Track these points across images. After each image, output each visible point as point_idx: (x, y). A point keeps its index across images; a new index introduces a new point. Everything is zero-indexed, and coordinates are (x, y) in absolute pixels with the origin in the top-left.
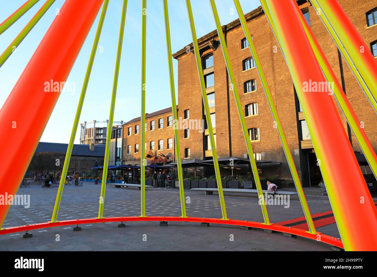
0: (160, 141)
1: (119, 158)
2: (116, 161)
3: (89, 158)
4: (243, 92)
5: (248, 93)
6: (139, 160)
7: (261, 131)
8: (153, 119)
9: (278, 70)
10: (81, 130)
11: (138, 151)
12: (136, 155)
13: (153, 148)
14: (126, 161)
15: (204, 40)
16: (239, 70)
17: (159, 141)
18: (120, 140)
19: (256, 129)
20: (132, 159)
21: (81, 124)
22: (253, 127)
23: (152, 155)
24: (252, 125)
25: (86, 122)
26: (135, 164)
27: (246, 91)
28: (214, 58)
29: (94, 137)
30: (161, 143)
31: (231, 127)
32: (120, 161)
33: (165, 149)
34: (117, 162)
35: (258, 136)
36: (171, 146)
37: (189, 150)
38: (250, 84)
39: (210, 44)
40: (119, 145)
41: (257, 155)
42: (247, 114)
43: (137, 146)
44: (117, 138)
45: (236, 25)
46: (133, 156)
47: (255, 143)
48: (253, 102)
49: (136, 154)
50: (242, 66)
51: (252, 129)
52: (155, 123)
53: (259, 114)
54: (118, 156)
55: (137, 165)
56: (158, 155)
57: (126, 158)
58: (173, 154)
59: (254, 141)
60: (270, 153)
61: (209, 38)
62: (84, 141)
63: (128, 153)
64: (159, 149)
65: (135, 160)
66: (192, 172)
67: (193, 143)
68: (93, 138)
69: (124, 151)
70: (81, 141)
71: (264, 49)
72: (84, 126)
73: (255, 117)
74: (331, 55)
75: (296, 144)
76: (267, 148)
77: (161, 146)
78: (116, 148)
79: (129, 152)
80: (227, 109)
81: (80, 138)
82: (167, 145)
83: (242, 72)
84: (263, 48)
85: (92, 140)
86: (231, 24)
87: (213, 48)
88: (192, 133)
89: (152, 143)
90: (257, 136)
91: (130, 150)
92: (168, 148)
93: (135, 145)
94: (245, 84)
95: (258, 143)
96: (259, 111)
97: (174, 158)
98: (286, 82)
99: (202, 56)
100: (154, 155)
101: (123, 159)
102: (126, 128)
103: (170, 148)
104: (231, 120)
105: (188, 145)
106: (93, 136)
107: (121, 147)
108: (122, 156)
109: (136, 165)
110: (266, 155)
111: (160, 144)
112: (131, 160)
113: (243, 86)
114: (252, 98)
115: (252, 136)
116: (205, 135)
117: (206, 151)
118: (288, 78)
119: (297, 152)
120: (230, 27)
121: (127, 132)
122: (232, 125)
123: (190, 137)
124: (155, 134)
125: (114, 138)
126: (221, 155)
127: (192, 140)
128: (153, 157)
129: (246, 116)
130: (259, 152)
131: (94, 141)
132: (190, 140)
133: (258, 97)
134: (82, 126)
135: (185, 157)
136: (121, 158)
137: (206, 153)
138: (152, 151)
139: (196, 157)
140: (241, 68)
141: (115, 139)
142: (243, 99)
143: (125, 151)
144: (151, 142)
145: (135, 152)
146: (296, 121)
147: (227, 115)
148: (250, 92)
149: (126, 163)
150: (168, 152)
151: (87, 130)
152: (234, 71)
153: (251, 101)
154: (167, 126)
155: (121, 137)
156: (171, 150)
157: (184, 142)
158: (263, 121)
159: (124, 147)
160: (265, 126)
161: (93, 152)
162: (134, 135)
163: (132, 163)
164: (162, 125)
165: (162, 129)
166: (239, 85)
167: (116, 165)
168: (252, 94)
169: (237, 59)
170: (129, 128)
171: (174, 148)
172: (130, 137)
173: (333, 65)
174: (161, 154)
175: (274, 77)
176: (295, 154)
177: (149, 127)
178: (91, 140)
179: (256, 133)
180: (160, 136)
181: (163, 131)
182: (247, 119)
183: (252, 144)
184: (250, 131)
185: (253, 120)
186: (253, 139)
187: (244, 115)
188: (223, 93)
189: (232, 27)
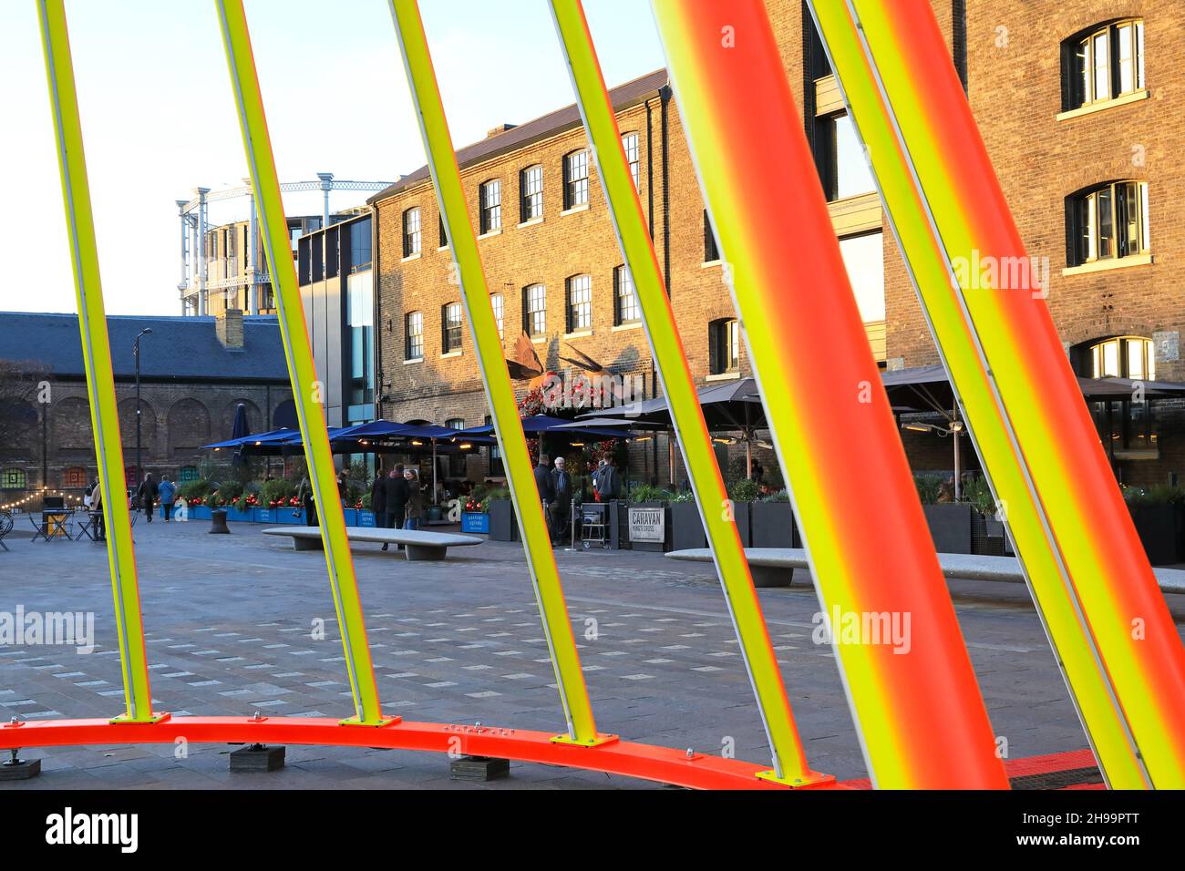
0: (577, 284)
1: (362, 383)
2: (348, 400)
3: (217, 389)
6: (471, 391)
7: (1157, 196)
8: (533, 158)
10: (184, 238)
11: (459, 343)
12: (455, 367)
13: (539, 321)
14: (402, 400)
17: (568, 281)
18: (362, 285)
19: (1125, 189)
20: (430, 389)
21: (181, 204)
22: (1107, 176)
23: (531, 365)
24: (1101, 165)
25: (203, 192)
26: (446, 417)
29: (256, 274)
30: (583, 293)
32: (367, 400)
33: (603, 329)
34: (352, 409)
35: (1142, 229)
36: (634, 308)
37: (735, 331)
40: (362, 316)
41: (1135, 346)
42: (1073, 94)
43: (455, 313)
44: (347, 272)
46: (432, 370)
47: (1117, 276)
48: (1114, 15)
49: (449, 361)
51: (1101, 187)
52: (546, 179)
53: (1147, 89)
54: (358, 373)
55: (459, 420)
56: (562, 365)
57: (397, 385)
58: (643, 354)
59: (1112, 264)
62: (204, 300)
63: (409, 356)
64: (571, 324)
65: (446, 393)
68: (250, 281)
69: (384, 344)
70: (184, 300)
72: (196, 211)
73: (1126, 114)
77: (580, 309)
78: (347, 331)
79: (416, 351)
81: (179, 281)
82: (610, 306)
85: (246, 288)
89: (535, 294)
90: (1132, 227)
91: (418, 340)
92: (618, 320)
93: (445, 308)
95: (1136, 276)
96: (1148, 68)
97: (649, 377)
100: (543, 361)
101: (385, 390)
102: (390, 214)
103: (631, 322)
105: (727, 301)
106: (251, 268)
107: (369, 322)
108: (380, 374)
109: (454, 420)
111: (574, 302)
112: (424, 394)
115: (1104, 231)
121: (398, 239)
124: (544, 242)
125: (331, 274)
126: (916, 351)
128: (539, 374)
129: (1065, 109)
131: (256, 294)
134: (183, 216)
135: (713, 373)
136: (372, 385)
138: (535, 342)
141: (335, 282)
143: (394, 345)
144: (525, 290)
145: (445, 350)
149: (402, 415)
150: (621, 346)
151: (213, 234)
153: (1100, 8)
155: (370, 267)
156: (632, 332)
157: (706, 281)
158: (1172, 135)
159: (385, 325)
160: (1182, 167)
161: (235, 354)
162: (432, 251)
163: (433, 412)
164: (585, 187)
165: (581, 215)
167: (346, 423)
170: (405, 215)
172: (413, 265)
174: (581, 360)
177: (514, 201)
178: (242, 292)
179: (1127, 213)
180: (571, 255)
181: (587, 222)
182: (1070, 125)
183: (1102, 284)
184: (1092, 203)
185: (1111, 133)
186: (1104, 251)
187: (1058, 101)
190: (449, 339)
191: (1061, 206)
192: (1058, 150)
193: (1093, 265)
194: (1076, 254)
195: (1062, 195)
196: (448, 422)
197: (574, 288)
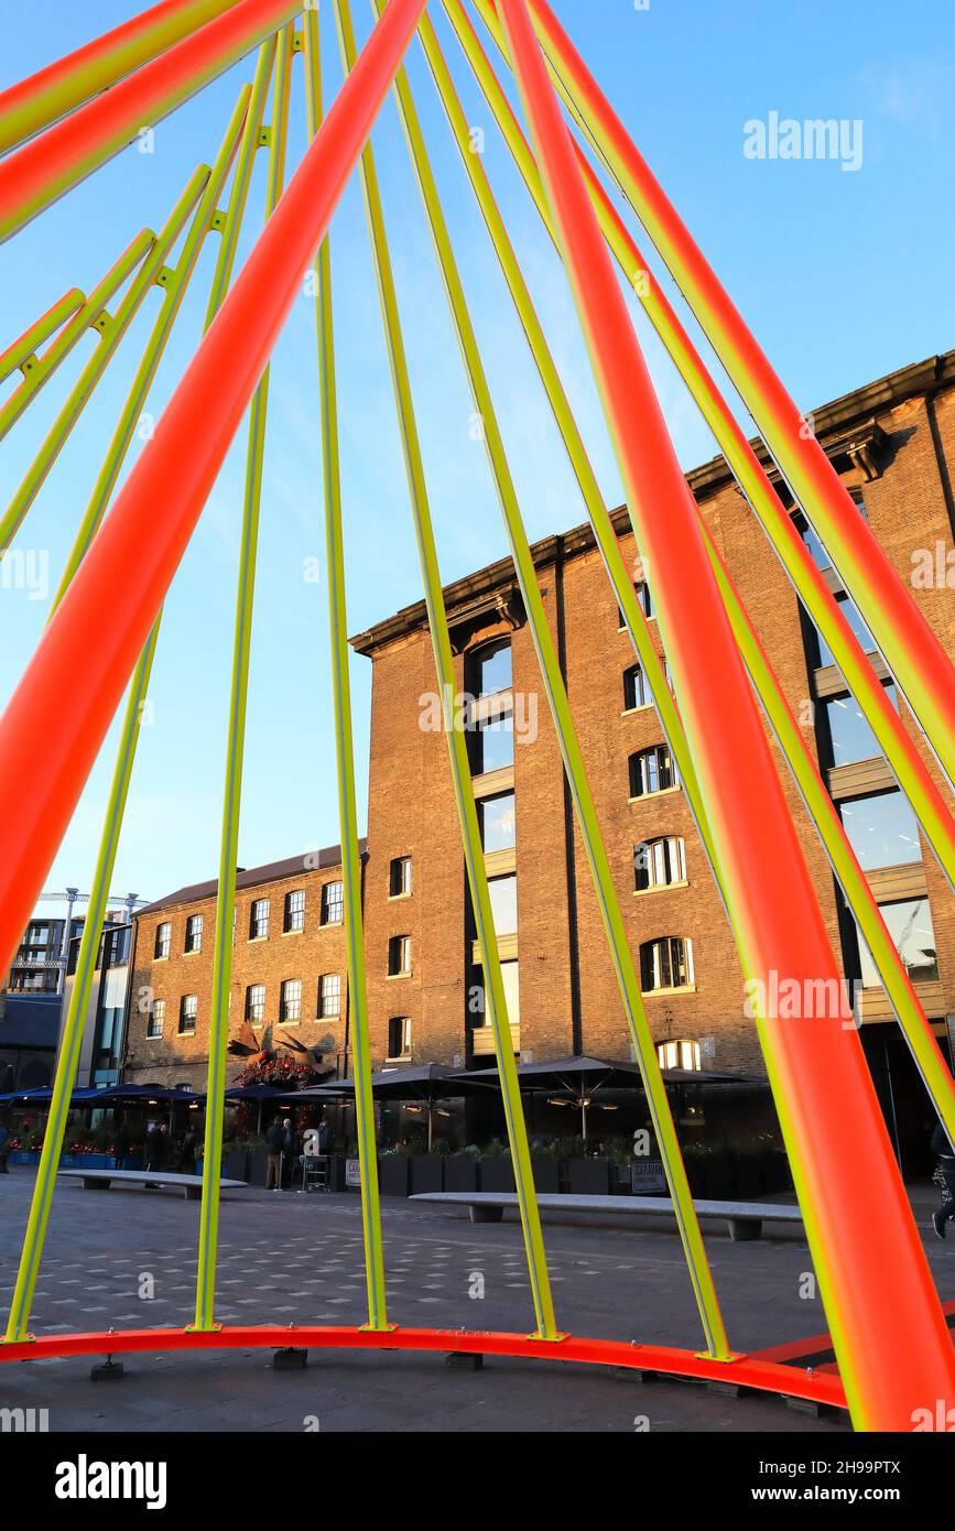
0: (290, 986)
1: (110, 1052)
2: (96, 1066)
4: (628, 794)
5: (645, 795)
6: (199, 1063)
7: (697, 949)
8: (264, 894)
11: (192, 1026)
12: (185, 1044)
13: (258, 1012)
14: (140, 1067)
15: (476, 587)
16: (609, 706)
17: (283, 984)
18: (118, 978)
19: (677, 943)
20: (166, 1060)
22: (667, 933)
23: (251, 1045)
24: (662, 926)
26: (177, 1082)
27: (636, 789)
28: (515, 658)
30: (294, 992)
31: (579, 932)
32: (112, 1066)
33: (308, 1021)
34: (98, 1073)
35: (689, 969)
36: (333, 1006)
37: (408, 1026)
38: (653, 761)
39: (501, 604)
40: (115, 999)
41: (686, 1046)
42: (642, 881)
43: (192, 1006)
44: (106, 967)
46: (169, 1046)
47: (675, 999)
48: (665, 833)
49: (183, 1038)
50: (623, 692)
51: (661, 941)
52: (272, 909)
53: (688, 880)
54: (107, 1044)
55: (190, 1085)
56: (275, 1046)
57: (138, 1054)
58: (338, 1041)
59: (671, 991)
60: (735, 1040)
61: (494, 579)
63: (150, 1034)
64: (283, 1016)
65: (179, 1063)
66: (417, 1119)
67: (425, 997)
69: (131, 1024)
73: (676, 895)
76: (723, 1021)
77: (290, 1005)
78: (101, 1011)
79: (157, 1030)
80: (565, 859)
82: (314, 1004)
83: (623, 714)
86: (581, 533)
87: (508, 619)
88: (421, 954)
89: (255, 991)
90: (682, 968)
91: (159, 1022)
92: (320, 1014)
93: (183, 1000)
94: (634, 761)
95: (688, 1000)
96: (688, 868)
97: (342, 1058)
99: (468, 646)
100: (260, 1042)
101: (129, 1059)
102: (147, 924)
103: (329, 1017)
104: (578, 904)
105: (403, 1004)
107: (121, 1005)
108: (125, 1046)
109: (183, 1085)
110: (719, 1049)
111: (287, 999)
112: (160, 1063)
113: (626, 766)
114: (660, 817)
115: (664, 970)
116: (475, 962)
117: (476, 1031)
120: (576, 545)
121: (152, 945)
122: (582, 923)
123: (412, 970)
124: (267, 955)
126: (541, 1046)
127: (418, 982)
128: (255, 1052)
129: (637, 889)
130: (693, 1038)
132: (414, 983)
133: (684, 813)
135: (391, 1056)
136: (117, 1054)
137: (475, 1037)
138: (254, 1027)
139: (436, 1053)
140: (620, 697)
141: (98, 974)
142: (627, 819)
143: (139, 1024)
144: (249, 989)
145: (181, 1031)
146: (835, 910)
147: (565, 882)
148: (652, 792)
149: (140, 1079)
150: (321, 1034)
152: (593, 711)
153: (657, 828)
154: (319, 922)
155: (124, 965)
156: (331, 1024)
157: (388, 989)
158: (705, 910)
159: (134, 1009)
160: (712, 932)
162: (178, 955)
163: (165, 1079)
164: (301, 917)
165: (296, 937)
166: (611, 766)
167: (93, 1084)
168: (661, 801)
169: (603, 663)
170: (159, 928)
171: (344, 1017)
172: (161, 965)
174: (291, 1043)
177: (246, 924)
179: (678, 958)
180: (287, 965)
181: (301, 942)
182: (638, 900)
183: (665, 1004)
184: (656, 950)
185: (667, 906)
186: (666, 982)
187: (632, 884)
188: (550, 796)
189: (584, 543)
190: (185, 1023)
191: (637, 952)
192: (634, 914)
193: (659, 991)
194: (647, 984)
195: (637, 944)
196: (178, 1086)
197: (287, 989)
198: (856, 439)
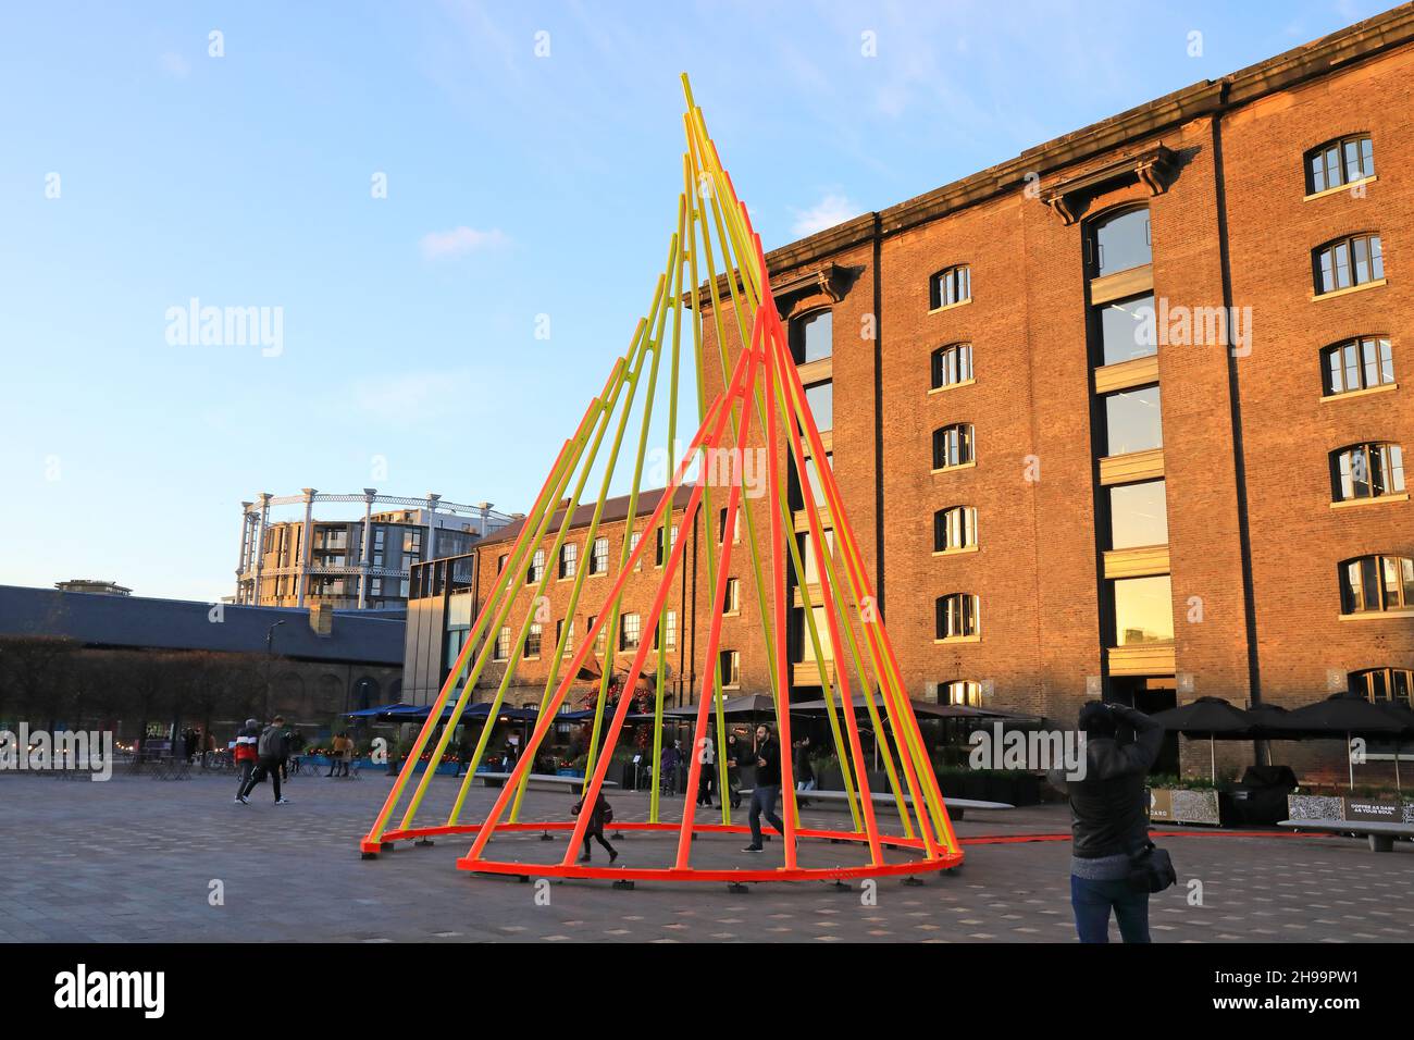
0: (629, 619)
3: (312, 666)
4: (931, 466)
5: (946, 468)
6: (538, 686)
7: (984, 605)
8: (603, 534)
9: (1046, 402)
10: (245, 532)
11: (537, 651)
12: (530, 668)
14: (488, 687)
15: (800, 258)
16: (918, 383)
17: (623, 617)
18: (461, 605)
19: (967, 598)
21: (246, 505)
22: (958, 590)
23: (595, 671)
24: (955, 584)
25: (267, 497)
26: (525, 701)
27: (939, 463)
28: (836, 329)
29: (305, 566)
30: (633, 624)
31: (886, 585)
35: (976, 621)
36: (671, 636)
37: (736, 659)
38: (955, 433)
39: (822, 280)
40: (460, 617)
41: (972, 687)
42: (940, 543)
44: (449, 593)
45: (913, 219)
46: (515, 669)
47: (964, 646)
48: (961, 502)
49: (530, 662)
50: (930, 372)
51: (955, 596)
52: (611, 547)
53: (979, 546)
55: (534, 704)
56: (616, 672)
57: (486, 675)
58: (674, 669)
59: (961, 639)
60: (1010, 683)
61: (817, 252)
62: (258, 584)
63: (497, 657)
64: (624, 645)
65: (525, 685)
66: (744, 739)
67: (751, 634)
68: (300, 571)
70: (240, 583)
71: (1004, 321)
72: (260, 511)
73: (967, 558)
74: (1207, 372)
75: (1092, 659)
76: (1001, 667)
77: (630, 636)
78: (446, 635)
79: (502, 654)
80: (875, 519)
81: (237, 567)
83: (930, 392)
84: (1003, 317)
85: (296, 577)
86: (897, 216)
87: (828, 293)
88: (748, 597)
90: (971, 620)
91: (505, 647)
94: (939, 436)
95: (974, 648)
96: (979, 535)
97: (678, 684)
98: (1070, 447)
99: (793, 313)
100: (603, 668)
102: (489, 556)
104: (886, 560)
105: (732, 640)
106: (301, 560)
107: (466, 623)
109: (529, 704)
110: (997, 690)
111: (626, 630)
113: (930, 441)
114: (958, 489)
115: (957, 620)
116: (796, 606)
117: (796, 665)
118: (1075, 432)
119: (1094, 685)
120: (893, 227)
122: (888, 577)
123: (740, 610)
124: (607, 588)
125: (436, 593)
127: (746, 621)
128: (600, 677)
129: (936, 550)
130: (977, 680)
131: (303, 582)
132: (742, 621)
133: (978, 486)
134: (247, 514)
135: (723, 683)
137: (795, 671)
138: (596, 655)
139: (761, 683)
140: (927, 376)
141: (441, 599)
142: (929, 488)
144: (588, 620)
145: (527, 655)
146: (1095, 581)
147: (874, 540)
148: (952, 463)
149: (489, 698)
150: (659, 663)
151: (272, 531)
152: (904, 387)
153: (954, 498)
154: (655, 562)
155: (469, 591)
156: (667, 654)
158: (991, 573)
160: (996, 591)
161: (325, 639)
162: (520, 585)
163: (516, 699)
165: (634, 574)
166: (918, 439)
168: (959, 474)
169: (914, 342)
170: (501, 559)
171: (679, 648)
173: (1213, 407)
174: (631, 669)
175: (1033, 422)
176: (1089, 692)
177: (585, 560)
178: (291, 580)
179: (968, 611)
180: (624, 601)
181: (639, 579)
182: (939, 560)
183: (955, 650)
184: (951, 602)
185: (960, 567)
186: (957, 631)
187: (933, 545)
188: (864, 462)
189: (899, 226)
190: (530, 647)
191: (934, 604)
192: (933, 572)
193: (951, 639)
194: (942, 633)
195: (934, 598)
196: (525, 705)
197: (626, 621)
198: (1143, 157)
